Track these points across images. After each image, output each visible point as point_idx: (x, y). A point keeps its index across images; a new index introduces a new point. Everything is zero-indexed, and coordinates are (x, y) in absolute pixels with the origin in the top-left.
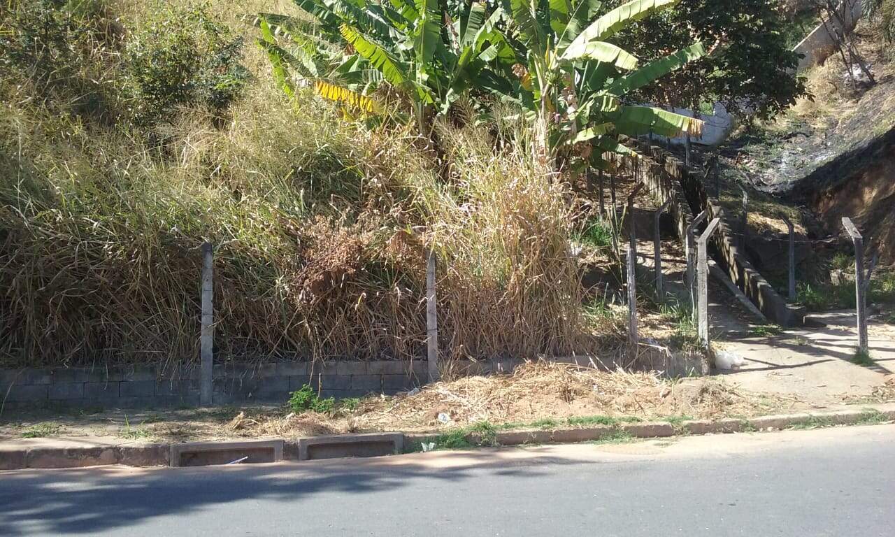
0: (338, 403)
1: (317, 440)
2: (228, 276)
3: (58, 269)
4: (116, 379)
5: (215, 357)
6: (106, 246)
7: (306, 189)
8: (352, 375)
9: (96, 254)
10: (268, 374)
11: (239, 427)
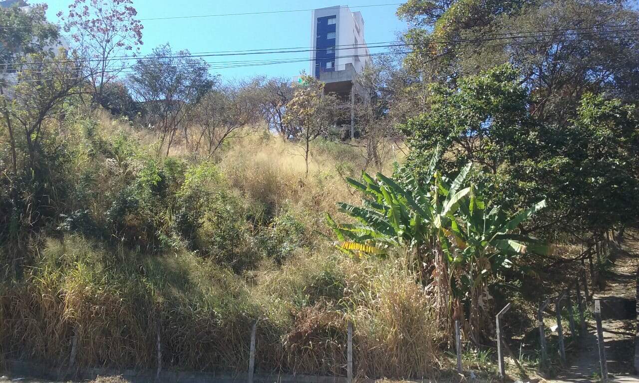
3: (200, 331)
5: (254, 370)
8: (311, 382)
9: (215, 325)
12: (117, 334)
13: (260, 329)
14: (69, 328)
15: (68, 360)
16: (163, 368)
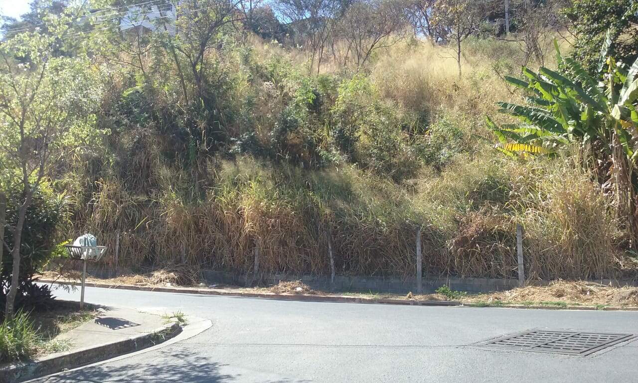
5: (422, 274)
8: (481, 285)
12: (292, 244)
13: (425, 236)
14: (251, 241)
15: (253, 268)
16: (336, 274)
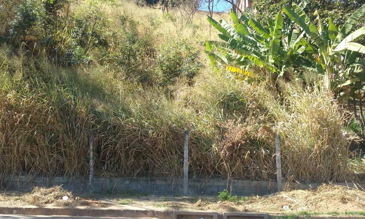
0: (239, 198)
1: (231, 213)
2: (194, 143)
3: (133, 140)
4: (152, 183)
5: (189, 176)
6: (150, 132)
7: (224, 109)
8: (244, 186)
9: (146, 135)
10: (210, 184)
11: (199, 206)
12: (44, 142)
16: (95, 175)
